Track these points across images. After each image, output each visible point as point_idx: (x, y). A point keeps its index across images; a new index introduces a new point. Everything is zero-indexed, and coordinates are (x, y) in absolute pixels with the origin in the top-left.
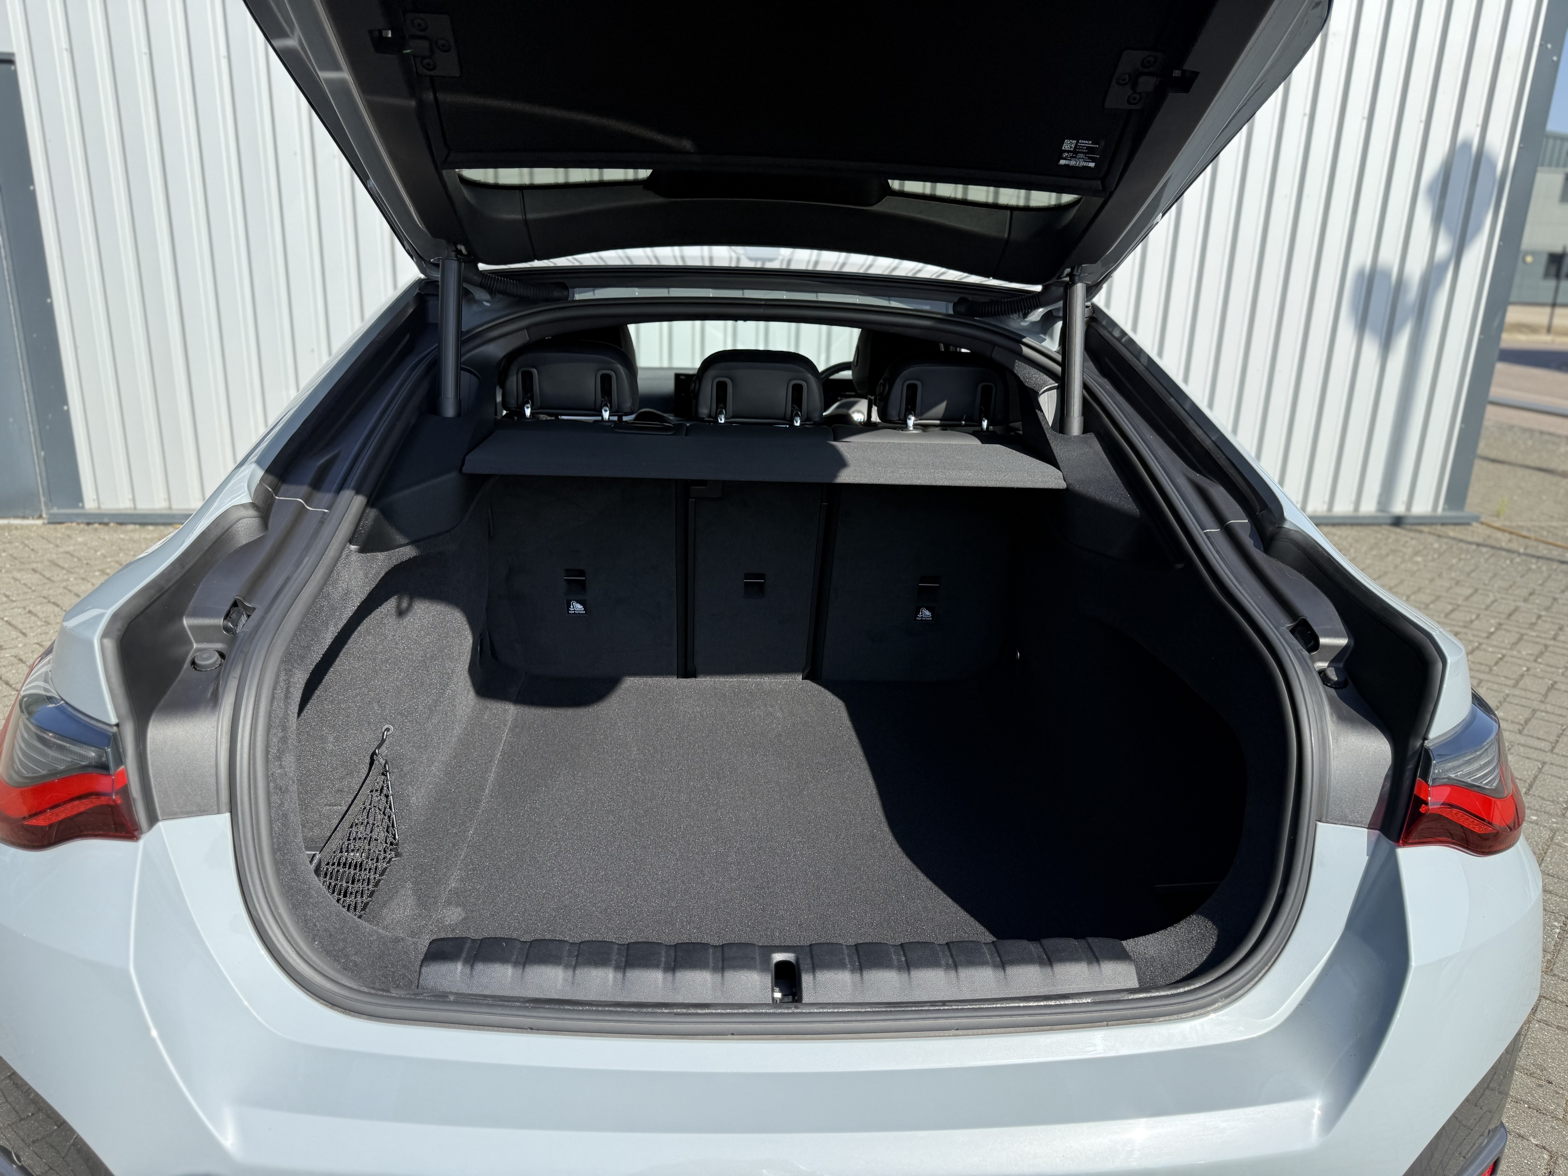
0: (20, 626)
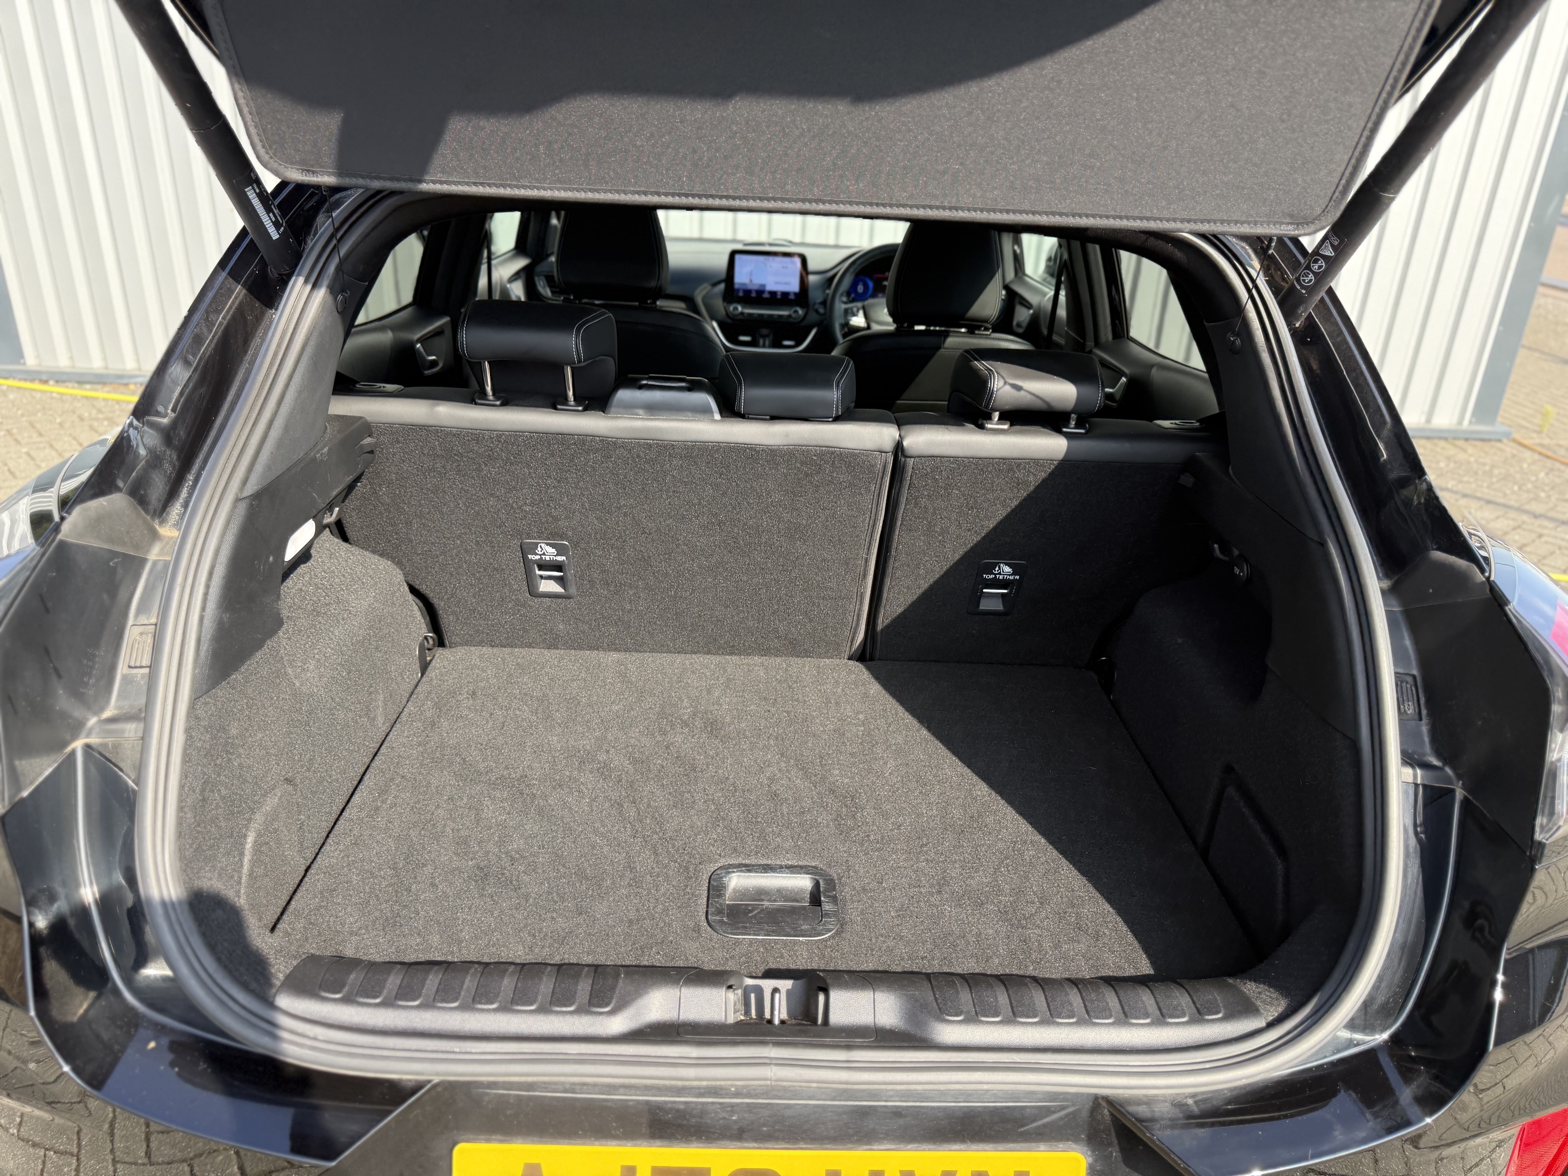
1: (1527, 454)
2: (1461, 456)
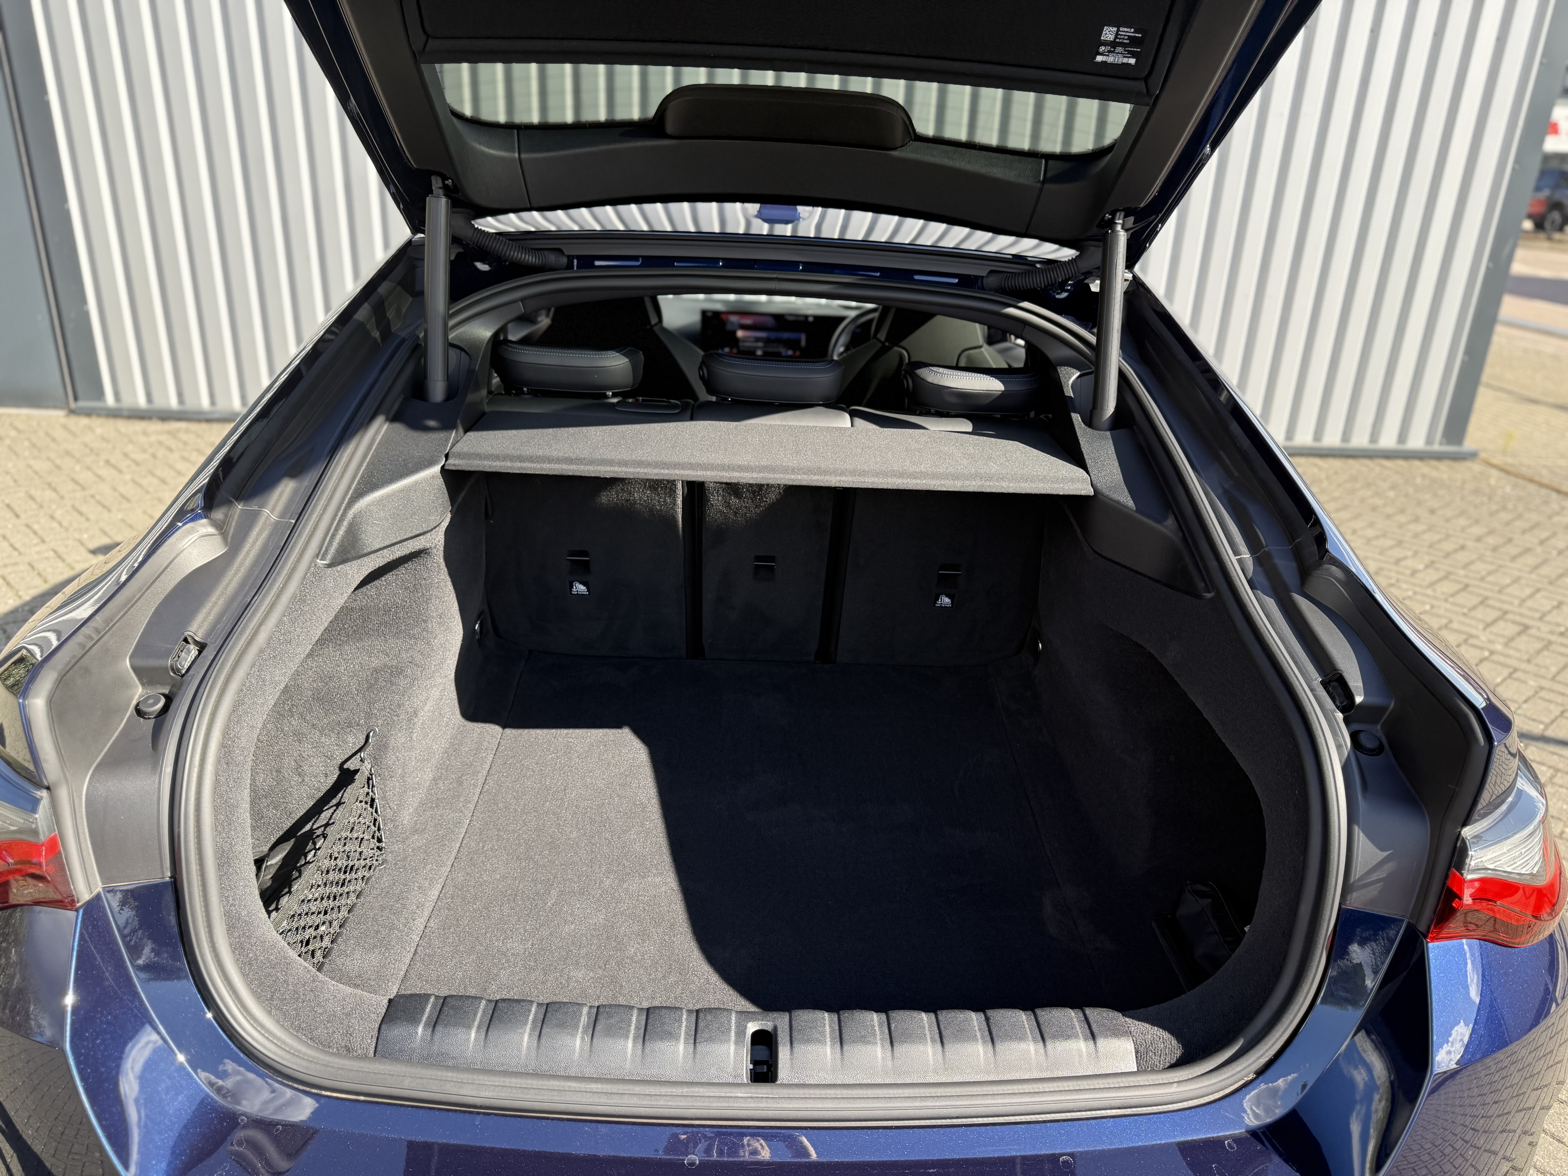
0: (17, 509)
1: (1494, 473)
2: (1434, 474)
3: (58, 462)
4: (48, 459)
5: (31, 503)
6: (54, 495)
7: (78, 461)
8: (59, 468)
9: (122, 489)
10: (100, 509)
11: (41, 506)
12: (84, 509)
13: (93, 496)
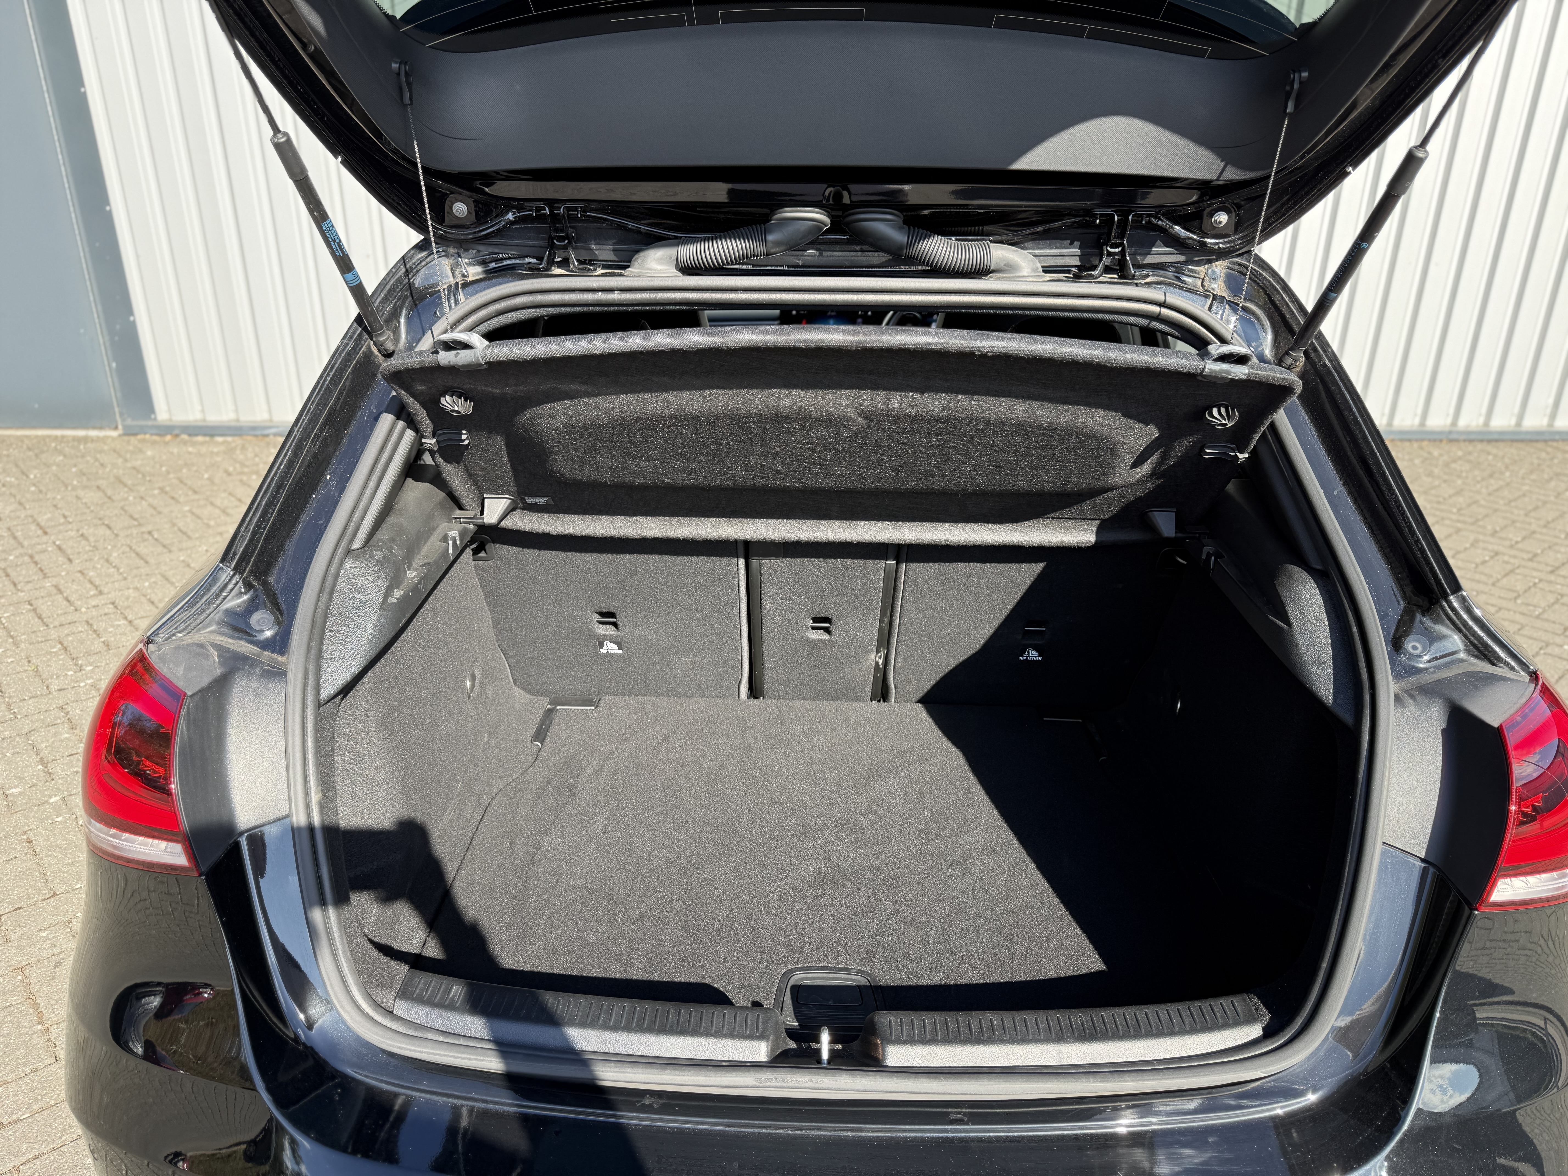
3: (109, 493)
4: (98, 487)
5: (84, 542)
6: (108, 532)
7: (131, 490)
8: (109, 498)
9: (181, 524)
10: (160, 549)
11: (96, 548)
12: (142, 550)
13: (150, 533)
